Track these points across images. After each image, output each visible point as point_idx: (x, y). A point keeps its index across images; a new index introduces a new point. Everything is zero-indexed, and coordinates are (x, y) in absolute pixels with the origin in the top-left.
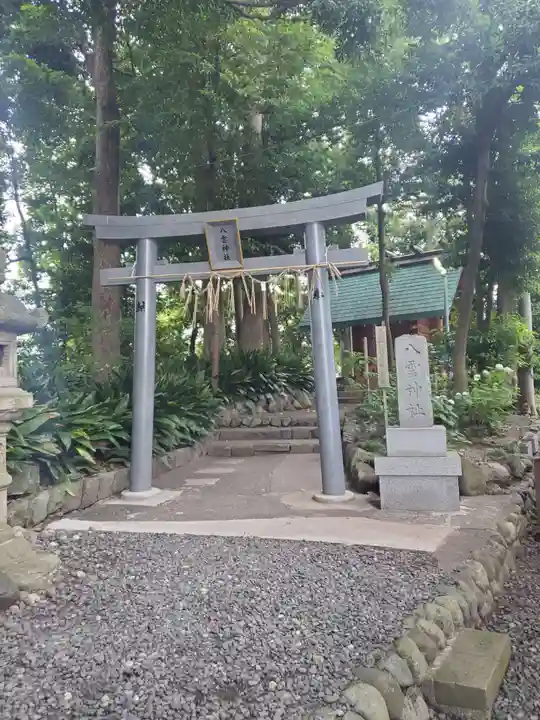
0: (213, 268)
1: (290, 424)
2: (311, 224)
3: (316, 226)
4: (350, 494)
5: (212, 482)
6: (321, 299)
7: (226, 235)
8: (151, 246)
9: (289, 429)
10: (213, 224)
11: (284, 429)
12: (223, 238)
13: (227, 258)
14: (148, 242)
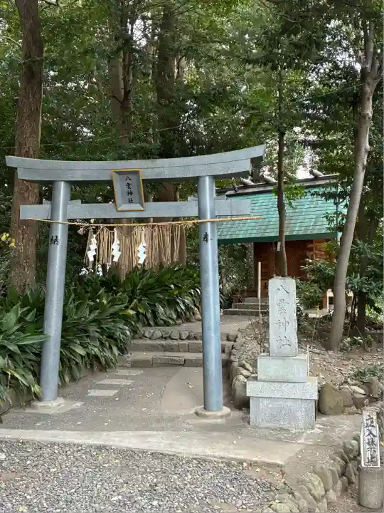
0: (119, 209)
1: (188, 338)
2: (204, 177)
3: (207, 179)
4: (226, 410)
5: (111, 393)
6: (209, 242)
7: (130, 182)
8: (65, 187)
9: (186, 342)
10: (120, 173)
11: (181, 342)
12: (129, 185)
13: (130, 201)
14: (62, 183)
